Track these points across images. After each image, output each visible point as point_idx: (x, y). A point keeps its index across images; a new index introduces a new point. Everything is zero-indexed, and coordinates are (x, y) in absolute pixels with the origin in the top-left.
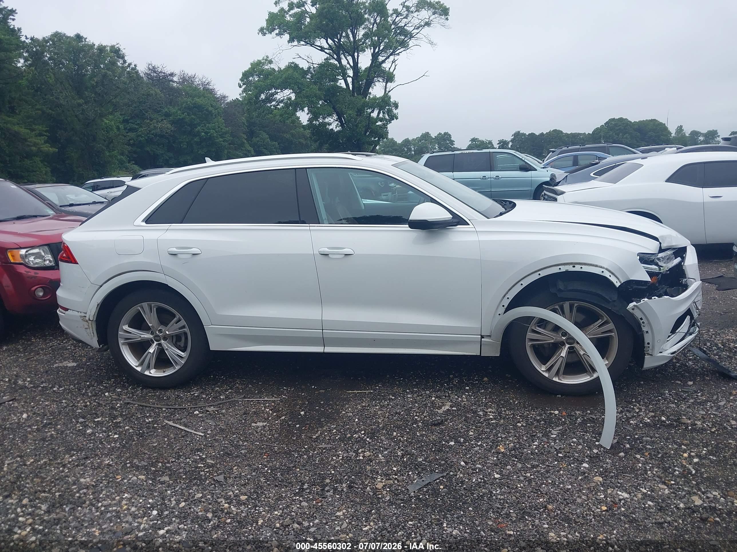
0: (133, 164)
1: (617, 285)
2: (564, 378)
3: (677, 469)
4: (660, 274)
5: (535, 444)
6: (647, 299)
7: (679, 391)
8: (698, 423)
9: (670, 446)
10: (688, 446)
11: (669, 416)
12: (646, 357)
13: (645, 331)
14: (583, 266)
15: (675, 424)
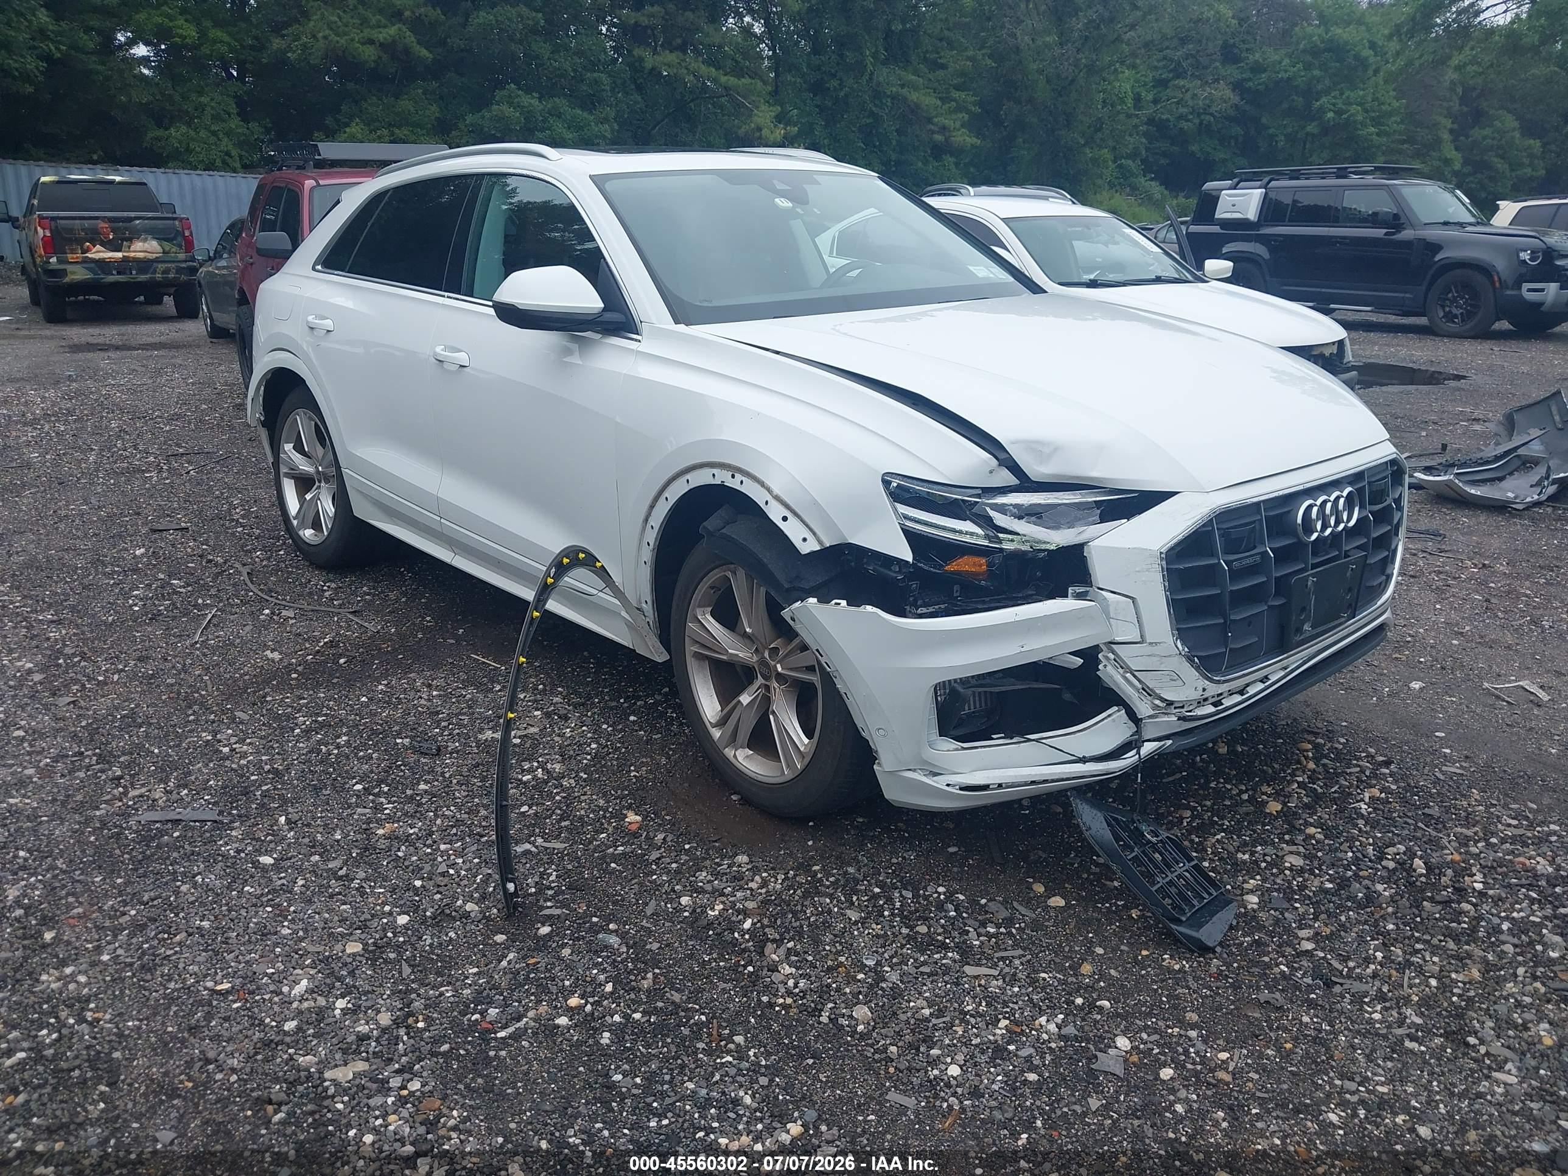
0: (1152, 179)
1: (805, 549)
2: (747, 757)
3: (493, 1012)
4: (997, 553)
5: (443, 847)
6: (815, 600)
7: (974, 902)
8: (788, 970)
9: (595, 971)
10: (626, 991)
11: (768, 926)
12: (875, 767)
13: (842, 691)
14: (744, 479)
15: (743, 946)
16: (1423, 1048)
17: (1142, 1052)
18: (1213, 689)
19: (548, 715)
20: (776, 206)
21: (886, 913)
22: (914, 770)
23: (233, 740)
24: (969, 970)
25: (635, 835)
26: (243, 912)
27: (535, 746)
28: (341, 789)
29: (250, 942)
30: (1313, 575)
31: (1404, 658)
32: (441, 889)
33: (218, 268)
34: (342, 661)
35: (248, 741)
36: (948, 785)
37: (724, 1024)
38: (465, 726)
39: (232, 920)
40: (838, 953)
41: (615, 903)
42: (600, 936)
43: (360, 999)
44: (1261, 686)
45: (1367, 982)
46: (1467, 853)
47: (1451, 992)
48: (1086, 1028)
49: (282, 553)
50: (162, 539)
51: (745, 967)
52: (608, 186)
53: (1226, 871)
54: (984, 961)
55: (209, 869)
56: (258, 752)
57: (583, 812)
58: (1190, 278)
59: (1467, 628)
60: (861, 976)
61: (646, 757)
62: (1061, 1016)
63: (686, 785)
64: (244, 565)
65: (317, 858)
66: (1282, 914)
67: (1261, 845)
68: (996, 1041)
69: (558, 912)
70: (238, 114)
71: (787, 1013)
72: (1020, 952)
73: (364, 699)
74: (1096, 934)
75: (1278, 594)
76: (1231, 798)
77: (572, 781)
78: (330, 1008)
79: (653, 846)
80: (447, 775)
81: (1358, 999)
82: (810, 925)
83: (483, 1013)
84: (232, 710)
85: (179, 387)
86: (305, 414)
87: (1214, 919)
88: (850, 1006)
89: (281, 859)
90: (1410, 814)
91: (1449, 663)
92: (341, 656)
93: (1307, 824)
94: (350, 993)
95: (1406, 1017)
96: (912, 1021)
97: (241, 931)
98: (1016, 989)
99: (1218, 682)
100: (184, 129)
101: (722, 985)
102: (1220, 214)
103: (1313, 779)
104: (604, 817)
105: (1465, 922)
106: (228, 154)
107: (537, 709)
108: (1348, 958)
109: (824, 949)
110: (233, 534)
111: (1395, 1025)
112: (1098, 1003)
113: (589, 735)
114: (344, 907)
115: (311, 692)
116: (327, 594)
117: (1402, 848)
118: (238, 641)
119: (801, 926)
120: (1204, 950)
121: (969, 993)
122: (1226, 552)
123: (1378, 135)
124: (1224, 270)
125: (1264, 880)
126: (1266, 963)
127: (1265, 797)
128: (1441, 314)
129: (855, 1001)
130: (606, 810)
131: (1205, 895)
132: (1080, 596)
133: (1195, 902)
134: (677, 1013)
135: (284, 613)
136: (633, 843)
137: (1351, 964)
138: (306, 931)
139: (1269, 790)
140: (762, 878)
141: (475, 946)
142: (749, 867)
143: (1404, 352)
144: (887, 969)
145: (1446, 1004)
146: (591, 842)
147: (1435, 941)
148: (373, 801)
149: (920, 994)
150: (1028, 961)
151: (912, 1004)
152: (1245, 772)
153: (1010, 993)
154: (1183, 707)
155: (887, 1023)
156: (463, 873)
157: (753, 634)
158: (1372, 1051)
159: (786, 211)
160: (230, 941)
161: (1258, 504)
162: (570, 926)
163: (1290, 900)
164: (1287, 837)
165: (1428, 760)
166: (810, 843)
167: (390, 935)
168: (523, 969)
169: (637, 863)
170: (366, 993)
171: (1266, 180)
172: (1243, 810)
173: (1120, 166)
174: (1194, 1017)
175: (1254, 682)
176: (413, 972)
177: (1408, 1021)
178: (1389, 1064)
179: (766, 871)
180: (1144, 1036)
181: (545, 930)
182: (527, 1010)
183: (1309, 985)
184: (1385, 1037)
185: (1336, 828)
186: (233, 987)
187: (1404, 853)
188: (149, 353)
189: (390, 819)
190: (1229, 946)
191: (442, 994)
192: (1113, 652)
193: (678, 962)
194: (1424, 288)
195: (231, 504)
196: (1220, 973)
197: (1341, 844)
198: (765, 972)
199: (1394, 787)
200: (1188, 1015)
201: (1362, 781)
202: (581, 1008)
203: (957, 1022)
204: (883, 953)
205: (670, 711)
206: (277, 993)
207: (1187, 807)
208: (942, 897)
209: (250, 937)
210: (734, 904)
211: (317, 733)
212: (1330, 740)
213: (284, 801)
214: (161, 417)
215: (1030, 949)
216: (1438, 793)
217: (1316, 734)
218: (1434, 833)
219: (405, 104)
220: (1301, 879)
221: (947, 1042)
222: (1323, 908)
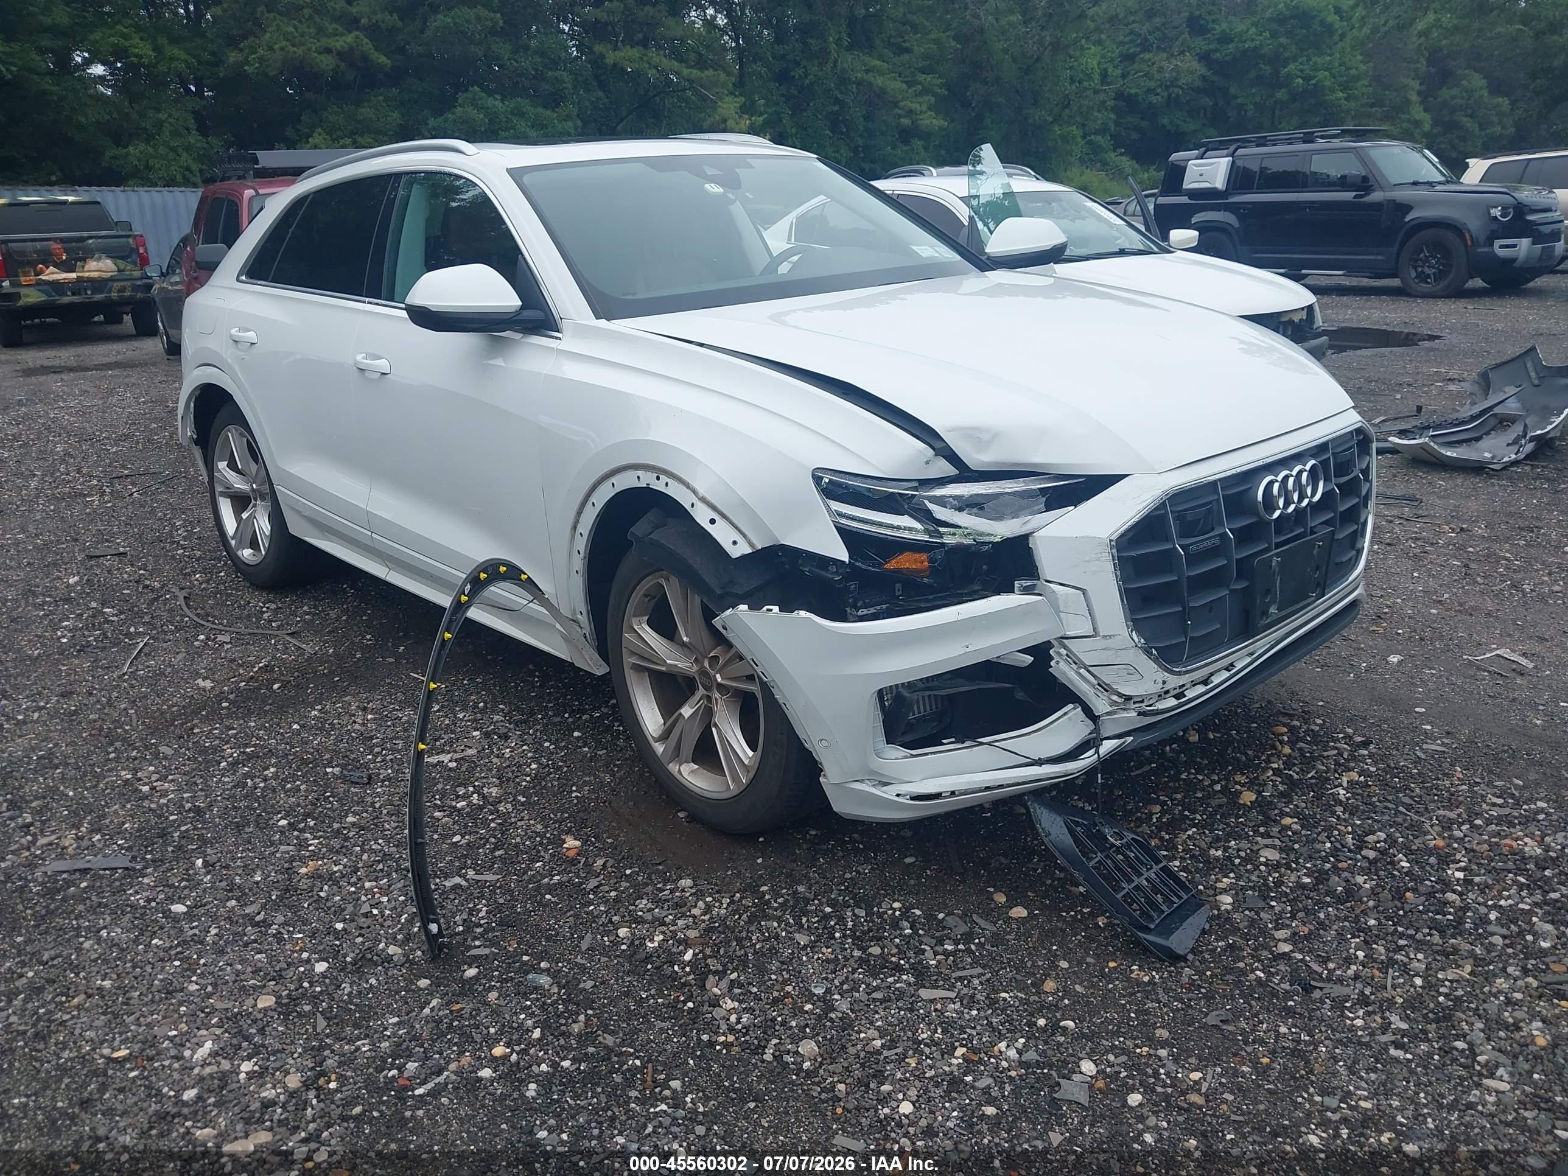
0: (1122, 154)
1: (735, 552)
2: (692, 771)
3: (412, 1066)
4: (938, 548)
5: (367, 885)
6: (746, 607)
7: (930, 917)
8: (730, 1004)
9: (523, 1016)
10: (555, 1037)
11: (710, 957)
12: (821, 779)
13: (781, 702)
14: (670, 481)
15: (683, 980)
16: (1409, 1056)
17: (1109, 1076)
18: (1174, 682)
19: (487, 735)
20: (706, 192)
21: (837, 935)
22: (862, 781)
23: (155, 777)
24: (925, 994)
25: (573, 862)
26: (149, 969)
27: (471, 770)
28: (263, 825)
29: (152, 1001)
30: (1277, 555)
31: (1382, 630)
32: (363, 932)
33: (172, 284)
34: (276, 686)
35: (170, 777)
36: (898, 795)
37: (660, 1068)
38: (399, 751)
39: (136, 978)
40: (785, 982)
41: (548, 939)
42: (530, 976)
43: (268, 1059)
44: (1226, 674)
45: (1348, 985)
46: (1451, 837)
47: (1437, 991)
48: (1049, 1052)
49: (222, 574)
50: (98, 566)
51: (685, 1003)
52: (526, 179)
53: (1198, 870)
54: (941, 983)
55: (115, 922)
56: (180, 790)
57: (518, 840)
58: (1156, 249)
59: (1446, 596)
60: (808, 1007)
61: (589, 775)
62: (1022, 1040)
63: (631, 803)
64: (182, 589)
65: (234, 903)
66: (1258, 914)
67: (1235, 840)
68: (952, 1072)
69: (487, 951)
70: (197, 130)
71: (729, 1051)
72: (979, 970)
73: (295, 726)
74: (1060, 947)
75: (1240, 576)
76: (1203, 790)
77: (509, 806)
78: (234, 1072)
79: (591, 873)
80: (377, 805)
81: (1338, 1005)
82: (755, 953)
83: (401, 1068)
84: (156, 745)
85: (129, 407)
86: (236, 430)
87: (1185, 924)
88: (796, 1041)
89: (195, 906)
90: (1390, 798)
91: (1428, 633)
92: (275, 681)
93: (1283, 814)
94: (258, 1054)
95: (1390, 1023)
96: (862, 1055)
97: (144, 989)
98: (975, 1012)
99: (1179, 673)
100: (142, 146)
101: (660, 1024)
102: (1189, 184)
103: (1288, 765)
104: (541, 844)
105: (1450, 913)
106: (188, 169)
107: (476, 729)
108: (1327, 960)
109: (770, 979)
110: (173, 557)
111: (1379, 1032)
112: (1062, 1024)
113: (530, 755)
114: (259, 956)
115: (241, 722)
116: (265, 616)
117: (1382, 835)
118: (169, 670)
119: (746, 955)
120: (1175, 958)
121: (923, 1020)
122: (1182, 536)
123: (1346, 99)
124: (1190, 240)
125: (1238, 878)
126: (1241, 970)
127: (1238, 787)
128: (1414, 275)
129: (801, 1034)
130: (543, 836)
131: (1175, 899)
132: (1027, 591)
133: (1164, 908)
134: (609, 1059)
135: (220, 638)
136: (570, 872)
137: (1331, 966)
138: (215, 985)
139: (1243, 779)
140: (705, 902)
141: (397, 993)
142: (694, 891)
143: (1376, 315)
144: (837, 997)
145: (1432, 1005)
146: (525, 872)
147: (1419, 936)
148: (297, 838)
149: (871, 1023)
150: (988, 980)
151: (862, 1035)
152: (1217, 760)
153: (967, 1017)
154: (1142, 701)
155: (835, 1059)
156: (387, 912)
157: (690, 643)
158: (1354, 1063)
159: (717, 196)
160: (132, 1002)
161: (1215, 483)
162: (498, 966)
163: (1265, 898)
164: (1262, 830)
165: (1408, 738)
166: (760, 861)
167: (306, 985)
168: (446, 1016)
169: (574, 893)
170: (274, 1053)
171: (1233, 148)
172: (1215, 802)
173: (1090, 143)
174: (1163, 1033)
175: (1219, 670)
176: (328, 1025)
177: (1393, 1026)
178: (1373, 1076)
179: (710, 895)
180: (1111, 1057)
181: (471, 972)
182: (448, 1063)
183: (1287, 992)
184: (1367, 1045)
185: (1313, 816)
186: (130, 1054)
187: (1385, 841)
188: (102, 373)
189: (314, 856)
190: (1202, 952)
191: (358, 1049)
192: (1065, 647)
193: (613, 1001)
194: (1395, 248)
195: (173, 525)
196: (1192, 983)
197: (1319, 834)
198: (706, 1008)
199: (1373, 769)
200: (1158, 1032)
201: (1340, 765)
202: (506, 1057)
203: (910, 1052)
204: (833, 980)
205: (616, 724)
206: (178, 1058)
207: (1156, 801)
208: (897, 913)
209: (154, 996)
210: (675, 933)
211: (244, 765)
212: (1306, 721)
213: (203, 841)
214: (108, 438)
215: (990, 967)
216: (1419, 774)
217: (1291, 716)
218: (1416, 818)
219: (366, 112)
220: (1277, 875)
221: (899, 1076)
222: (1300, 905)
